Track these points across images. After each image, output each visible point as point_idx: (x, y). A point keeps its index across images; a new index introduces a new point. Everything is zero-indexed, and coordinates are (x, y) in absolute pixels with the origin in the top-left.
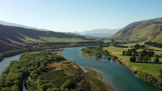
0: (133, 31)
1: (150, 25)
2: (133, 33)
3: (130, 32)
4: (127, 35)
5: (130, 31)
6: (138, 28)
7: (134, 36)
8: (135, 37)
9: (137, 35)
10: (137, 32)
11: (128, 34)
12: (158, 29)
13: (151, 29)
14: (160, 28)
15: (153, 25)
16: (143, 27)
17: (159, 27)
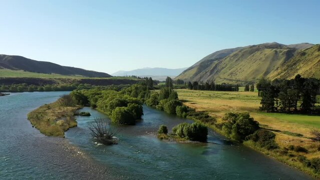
0: (222, 65)
1: (259, 52)
2: (223, 68)
3: (215, 67)
4: (208, 74)
5: (214, 65)
6: (232, 58)
7: (226, 76)
8: (229, 78)
9: (231, 73)
10: (231, 68)
11: (212, 71)
12: (279, 59)
13: (264, 59)
14: (284, 58)
15: (268, 52)
16: (243, 55)
17: (283, 54)
